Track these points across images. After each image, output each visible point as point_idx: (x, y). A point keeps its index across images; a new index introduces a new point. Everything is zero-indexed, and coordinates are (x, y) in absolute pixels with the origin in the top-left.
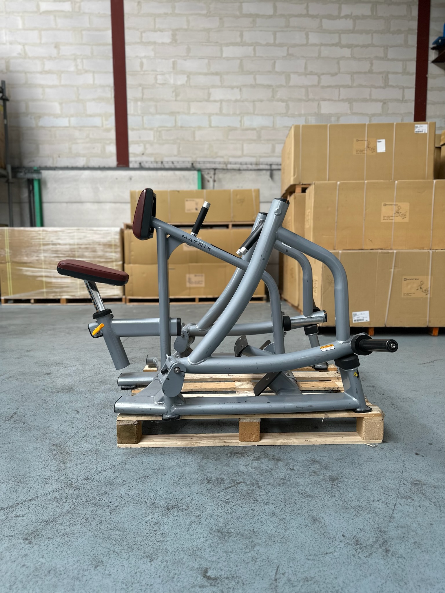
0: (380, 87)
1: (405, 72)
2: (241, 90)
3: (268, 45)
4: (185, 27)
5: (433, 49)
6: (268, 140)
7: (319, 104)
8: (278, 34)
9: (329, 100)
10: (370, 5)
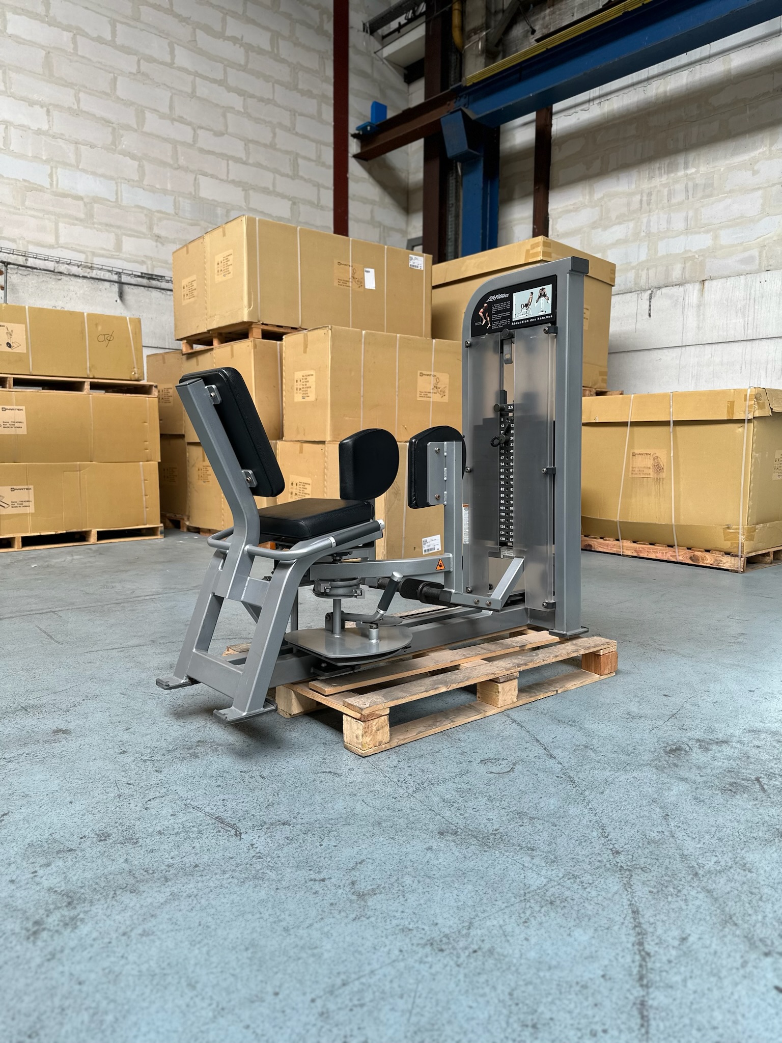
0: (287, 176)
1: (319, 161)
2: (48, 111)
3: (100, 40)
5: (354, 136)
6: (107, 225)
7: (195, 179)
8: (119, 26)
9: (212, 176)
10: (268, 35)
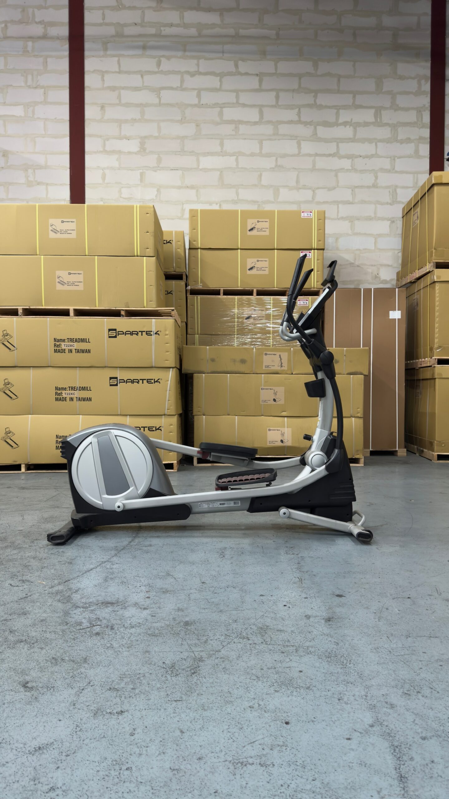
4: (157, 134)
